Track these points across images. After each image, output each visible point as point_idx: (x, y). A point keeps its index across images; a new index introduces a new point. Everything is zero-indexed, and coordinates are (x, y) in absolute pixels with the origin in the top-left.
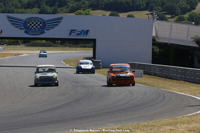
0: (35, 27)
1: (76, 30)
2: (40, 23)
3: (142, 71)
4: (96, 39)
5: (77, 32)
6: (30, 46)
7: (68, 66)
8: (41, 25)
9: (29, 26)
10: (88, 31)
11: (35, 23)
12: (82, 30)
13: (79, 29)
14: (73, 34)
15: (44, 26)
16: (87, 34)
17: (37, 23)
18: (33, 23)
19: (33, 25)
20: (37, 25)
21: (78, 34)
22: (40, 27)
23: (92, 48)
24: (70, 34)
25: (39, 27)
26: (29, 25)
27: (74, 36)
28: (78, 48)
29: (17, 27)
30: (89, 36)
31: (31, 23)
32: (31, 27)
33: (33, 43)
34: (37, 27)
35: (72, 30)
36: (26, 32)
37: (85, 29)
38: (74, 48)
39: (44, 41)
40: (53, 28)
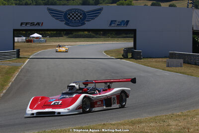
0: (75, 18)
1: (115, 21)
2: (81, 15)
3: (182, 61)
4: (136, 30)
5: (117, 23)
6: (73, 37)
7: (109, 57)
8: (81, 16)
9: (69, 18)
10: (128, 22)
11: (75, 14)
12: (122, 21)
14: (113, 25)
15: (85, 17)
16: (127, 25)
19: (73, 16)
21: (118, 25)
22: (81, 18)
23: (133, 39)
24: (110, 25)
25: (79, 18)
26: (69, 16)
27: (114, 27)
28: (120, 39)
29: (57, 19)
30: (130, 27)
31: (71, 14)
32: (71, 18)
33: (76, 35)
35: (112, 21)
36: (66, 24)
37: (126, 20)
38: (116, 39)
39: (86, 32)
40: (93, 19)
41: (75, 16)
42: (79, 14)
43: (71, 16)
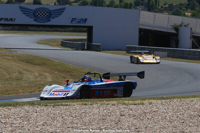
0: (42, 16)
1: (76, 19)
4: (92, 27)
5: (77, 21)
8: (47, 14)
10: (86, 20)
11: (42, 12)
12: (82, 19)
13: (79, 17)
14: (73, 22)
16: (85, 22)
17: (44, 12)
18: (41, 12)
19: (41, 14)
20: (44, 14)
21: (78, 22)
22: (47, 16)
24: (72, 22)
25: (45, 16)
26: (37, 14)
27: (74, 24)
29: (27, 16)
30: (87, 24)
31: (39, 12)
32: (39, 15)
34: (44, 16)
35: (73, 19)
36: (35, 20)
37: (84, 18)
40: (57, 17)
41: (42, 14)
42: (46, 12)
43: (39, 14)
